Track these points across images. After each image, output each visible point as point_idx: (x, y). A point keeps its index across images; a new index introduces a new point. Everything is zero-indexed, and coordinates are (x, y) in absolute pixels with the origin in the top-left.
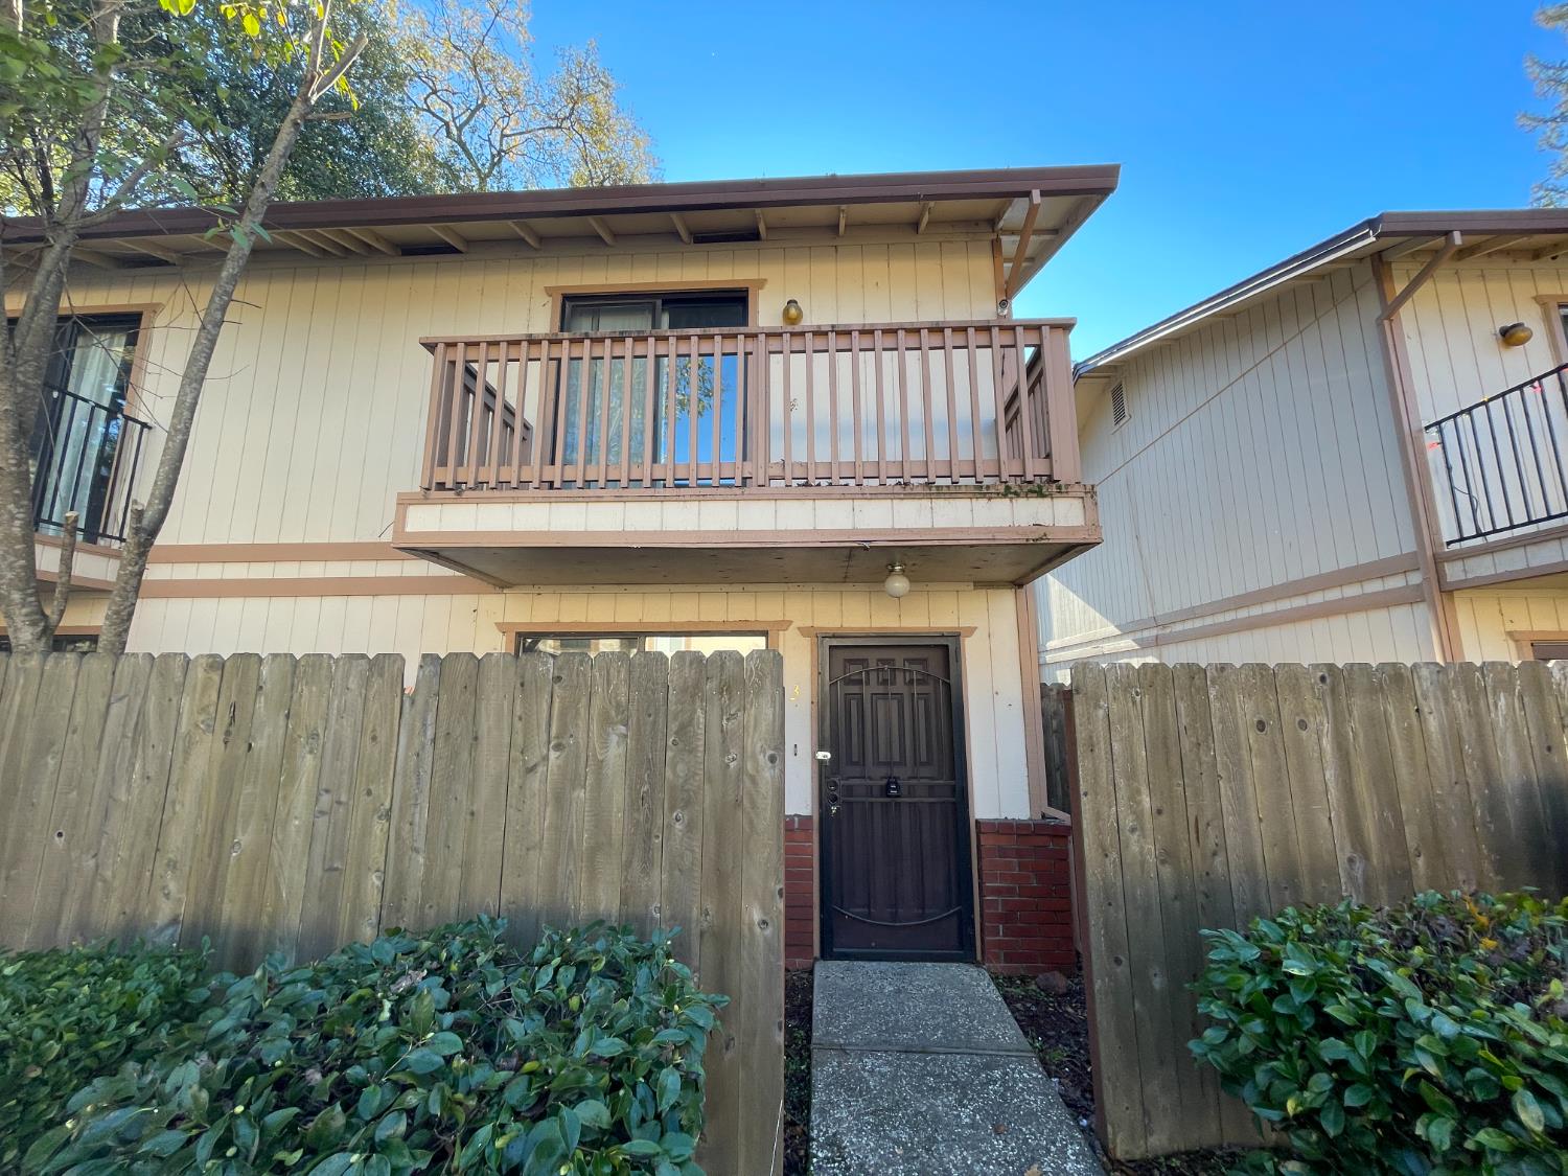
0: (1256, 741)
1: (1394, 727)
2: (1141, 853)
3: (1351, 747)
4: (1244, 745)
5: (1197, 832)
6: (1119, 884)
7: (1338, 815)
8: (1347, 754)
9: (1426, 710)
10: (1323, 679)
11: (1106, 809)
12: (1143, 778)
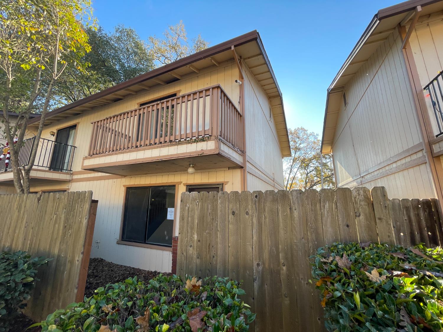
0: (231, 219)
1: (280, 215)
2: (192, 254)
3: (263, 221)
4: (227, 220)
5: (209, 249)
6: (185, 263)
7: (255, 247)
8: (261, 225)
9: (294, 208)
10: (256, 197)
11: (184, 239)
12: (196, 229)
